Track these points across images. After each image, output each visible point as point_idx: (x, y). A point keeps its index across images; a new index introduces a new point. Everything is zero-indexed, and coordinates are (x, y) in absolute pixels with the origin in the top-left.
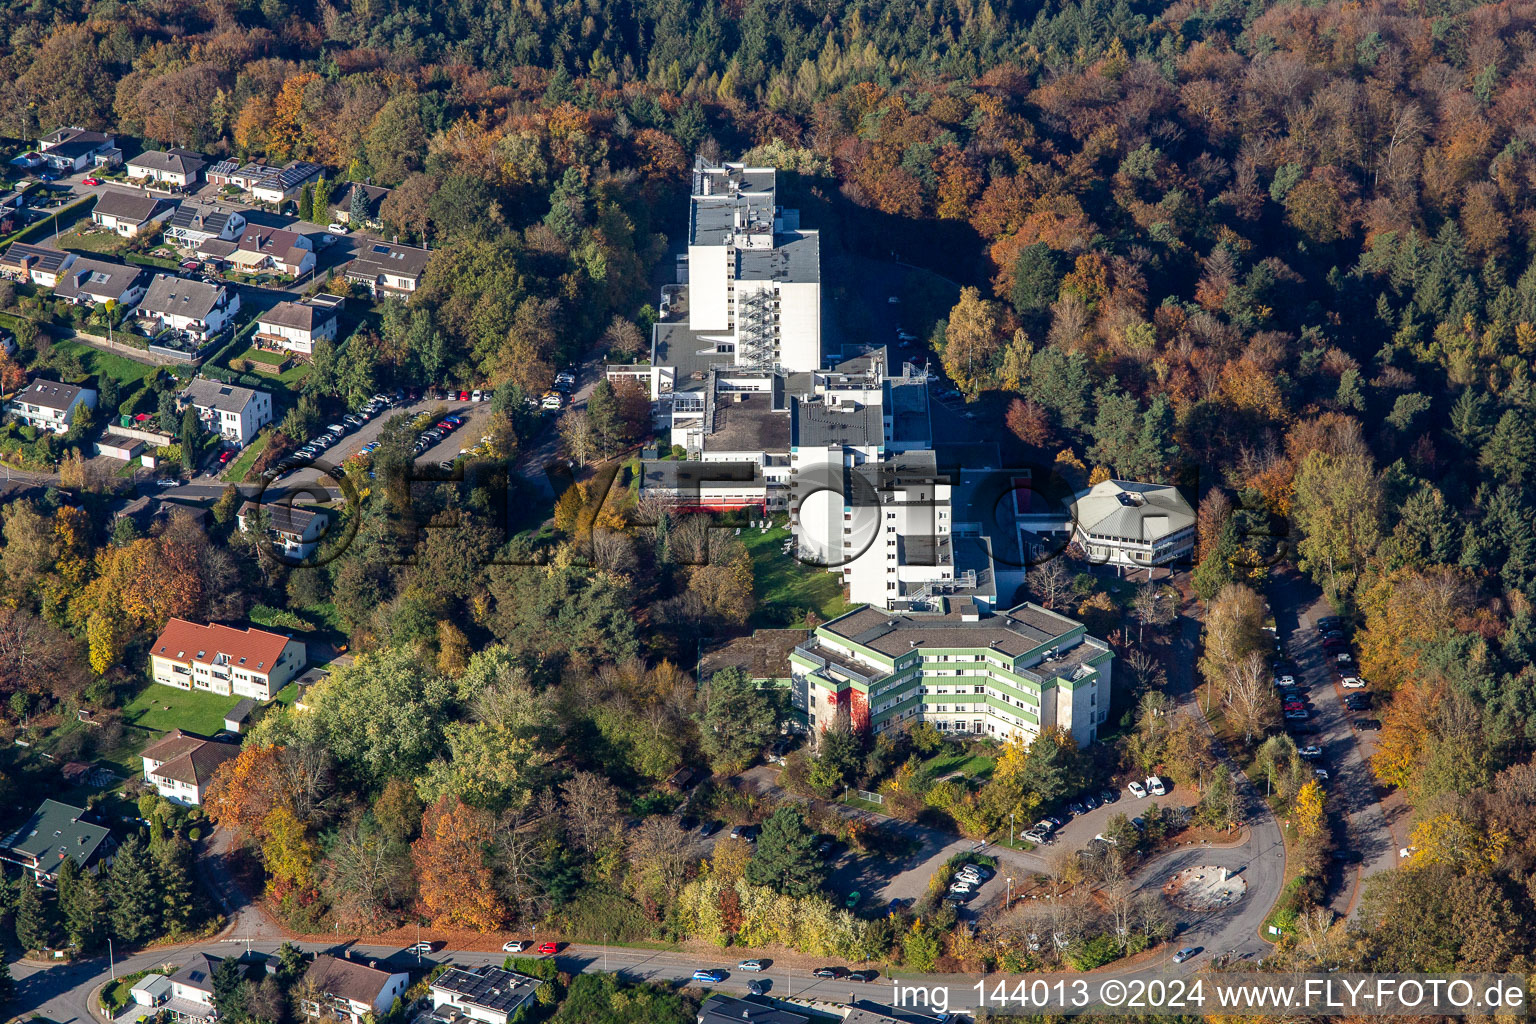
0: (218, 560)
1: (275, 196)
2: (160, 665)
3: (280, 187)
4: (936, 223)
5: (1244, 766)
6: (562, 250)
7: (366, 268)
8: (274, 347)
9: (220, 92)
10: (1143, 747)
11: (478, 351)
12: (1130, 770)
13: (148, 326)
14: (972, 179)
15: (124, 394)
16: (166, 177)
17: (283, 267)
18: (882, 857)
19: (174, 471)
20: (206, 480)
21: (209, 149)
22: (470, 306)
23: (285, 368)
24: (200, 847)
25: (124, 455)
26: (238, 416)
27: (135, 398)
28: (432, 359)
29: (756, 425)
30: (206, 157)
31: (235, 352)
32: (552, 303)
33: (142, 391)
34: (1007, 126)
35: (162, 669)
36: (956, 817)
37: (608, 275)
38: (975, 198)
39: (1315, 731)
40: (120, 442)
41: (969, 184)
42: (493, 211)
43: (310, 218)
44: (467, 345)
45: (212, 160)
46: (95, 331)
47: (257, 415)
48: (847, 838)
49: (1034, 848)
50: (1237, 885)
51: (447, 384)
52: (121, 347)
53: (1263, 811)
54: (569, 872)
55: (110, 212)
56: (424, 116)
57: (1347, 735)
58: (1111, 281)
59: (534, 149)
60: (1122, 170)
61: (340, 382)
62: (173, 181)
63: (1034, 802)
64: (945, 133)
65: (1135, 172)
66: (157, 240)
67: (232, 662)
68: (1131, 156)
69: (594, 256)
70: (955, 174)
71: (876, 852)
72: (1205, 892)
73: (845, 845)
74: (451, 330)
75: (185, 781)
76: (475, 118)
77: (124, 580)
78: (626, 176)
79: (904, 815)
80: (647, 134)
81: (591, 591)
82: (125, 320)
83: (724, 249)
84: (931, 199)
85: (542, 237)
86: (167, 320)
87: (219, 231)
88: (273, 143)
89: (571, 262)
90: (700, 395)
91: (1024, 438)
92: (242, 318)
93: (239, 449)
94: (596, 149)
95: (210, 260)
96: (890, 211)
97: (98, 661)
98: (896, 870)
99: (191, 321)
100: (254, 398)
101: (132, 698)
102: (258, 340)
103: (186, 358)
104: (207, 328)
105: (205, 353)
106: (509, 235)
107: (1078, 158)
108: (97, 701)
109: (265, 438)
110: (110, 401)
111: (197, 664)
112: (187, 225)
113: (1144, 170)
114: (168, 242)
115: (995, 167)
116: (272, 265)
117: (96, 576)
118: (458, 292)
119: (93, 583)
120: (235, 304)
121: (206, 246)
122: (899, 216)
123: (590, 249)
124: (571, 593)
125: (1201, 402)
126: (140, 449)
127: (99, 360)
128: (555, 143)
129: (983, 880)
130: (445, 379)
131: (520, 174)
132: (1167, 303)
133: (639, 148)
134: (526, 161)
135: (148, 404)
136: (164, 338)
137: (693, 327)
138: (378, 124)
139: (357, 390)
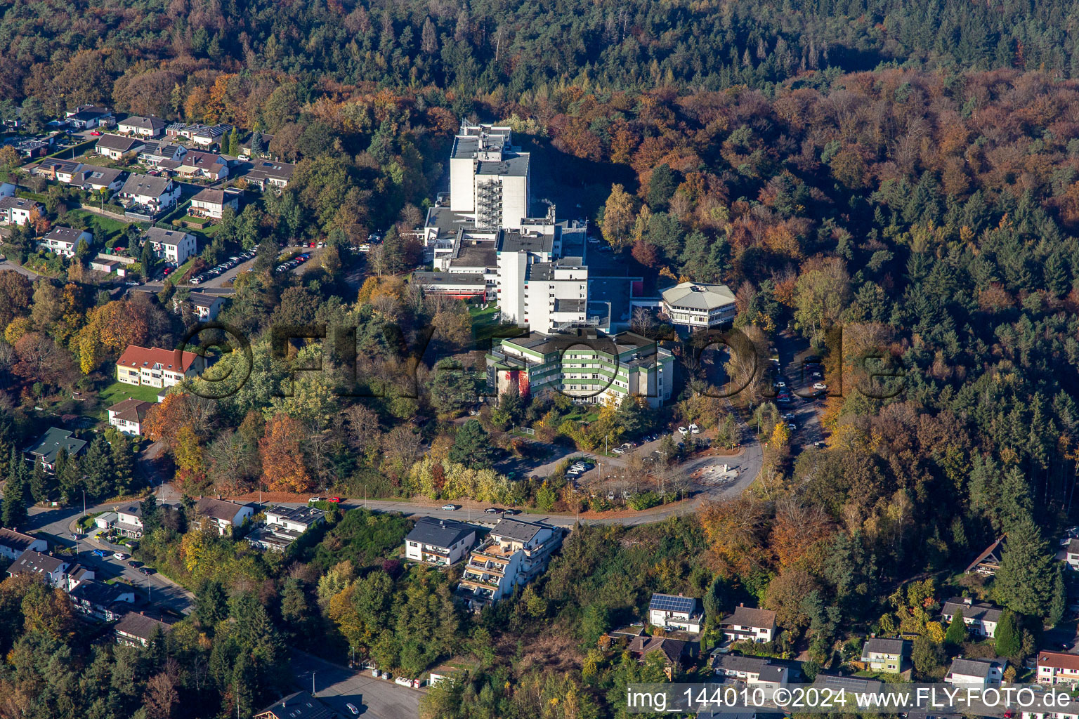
0: (159, 315)
1: (205, 141)
2: (121, 371)
3: (210, 136)
4: (610, 165)
5: (747, 420)
6: (377, 166)
7: (258, 175)
8: (200, 215)
9: (177, 85)
10: (688, 408)
11: (322, 218)
12: (680, 420)
13: (125, 202)
14: (632, 138)
15: (109, 237)
16: (142, 131)
17: (208, 175)
18: (531, 459)
19: (136, 278)
20: (155, 283)
21: (169, 117)
22: (318, 192)
23: (206, 225)
24: (139, 455)
25: (107, 269)
26: (176, 247)
27: (115, 239)
28: (294, 221)
29: (484, 255)
30: (166, 121)
31: (177, 216)
32: (368, 193)
33: (120, 235)
34: (658, 113)
35: (123, 373)
36: (574, 438)
37: (404, 181)
38: (634, 150)
39: (794, 408)
40: (105, 262)
41: (630, 141)
42: (337, 144)
43: (227, 152)
44: (316, 214)
45: (169, 123)
46: (93, 204)
47: (187, 248)
48: (512, 450)
49: (619, 456)
50: (733, 474)
51: (303, 238)
52: (108, 213)
53: (754, 441)
54: (349, 461)
55: (106, 145)
56: (299, 95)
57: (812, 410)
58: (706, 188)
59: (364, 112)
60: (728, 141)
61: (238, 232)
62: (145, 133)
63: (620, 431)
64: (617, 113)
65: (736, 142)
66: (133, 161)
67: (163, 368)
68: (735, 133)
69: (396, 170)
70: (622, 135)
71: (528, 457)
72: (714, 478)
73: (510, 453)
74: (306, 205)
75: (132, 420)
76: (330, 97)
77: (103, 323)
78: (420, 130)
79: (546, 440)
80: (435, 110)
81: (372, 322)
82: (112, 198)
83: (472, 161)
84: (607, 151)
85: (365, 159)
86: (137, 199)
87: (171, 156)
88: (208, 113)
89: (382, 173)
90: (452, 241)
91: (641, 261)
92: (181, 200)
93: (175, 267)
94: (402, 115)
95: (164, 170)
96: (581, 156)
97: (85, 368)
98: (538, 465)
99: (151, 199)
100: (186, 238)
101: (105, 388)
102: (191, 211)
103: (147, 218)
104: (160, 203)
105: (158, 217)
106: (345, 158)
107: (701, 132)
108: (83, 388)
109: (192, 262)
110: (100, 241)
111: (143, 370)
112: (152, 153)
113: (742, 141)
114: (140, 162)
115: (646, 132)
116: (202, 174)
117: (86, 324)
118: (311, 184)
119: (84, 328)
120: (178, 191)
121: (163, 163)
122: (586, 160)
123: (393, 166)
124: (361, 323)
125: (751, 247)
126: (116, 266)
127: (95, 220)
128: (377, 110)
129: (587, 470)
130: (302, 234)
131: (355, 126)
132: (739, 201)
133: (429, 117)
134: (359, 119)
135: (123, 242)
136: (135, 208)
137: (452, 209)
138: (272, 100)
139: (248, 237)
